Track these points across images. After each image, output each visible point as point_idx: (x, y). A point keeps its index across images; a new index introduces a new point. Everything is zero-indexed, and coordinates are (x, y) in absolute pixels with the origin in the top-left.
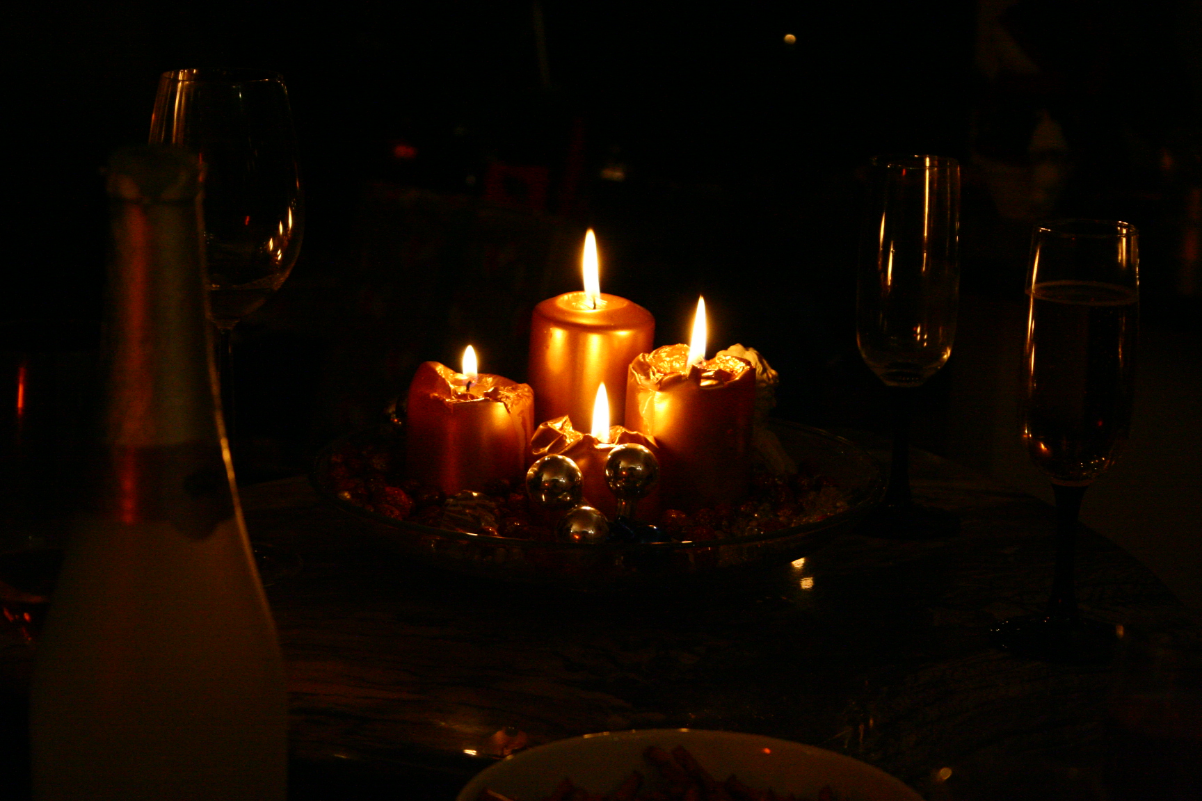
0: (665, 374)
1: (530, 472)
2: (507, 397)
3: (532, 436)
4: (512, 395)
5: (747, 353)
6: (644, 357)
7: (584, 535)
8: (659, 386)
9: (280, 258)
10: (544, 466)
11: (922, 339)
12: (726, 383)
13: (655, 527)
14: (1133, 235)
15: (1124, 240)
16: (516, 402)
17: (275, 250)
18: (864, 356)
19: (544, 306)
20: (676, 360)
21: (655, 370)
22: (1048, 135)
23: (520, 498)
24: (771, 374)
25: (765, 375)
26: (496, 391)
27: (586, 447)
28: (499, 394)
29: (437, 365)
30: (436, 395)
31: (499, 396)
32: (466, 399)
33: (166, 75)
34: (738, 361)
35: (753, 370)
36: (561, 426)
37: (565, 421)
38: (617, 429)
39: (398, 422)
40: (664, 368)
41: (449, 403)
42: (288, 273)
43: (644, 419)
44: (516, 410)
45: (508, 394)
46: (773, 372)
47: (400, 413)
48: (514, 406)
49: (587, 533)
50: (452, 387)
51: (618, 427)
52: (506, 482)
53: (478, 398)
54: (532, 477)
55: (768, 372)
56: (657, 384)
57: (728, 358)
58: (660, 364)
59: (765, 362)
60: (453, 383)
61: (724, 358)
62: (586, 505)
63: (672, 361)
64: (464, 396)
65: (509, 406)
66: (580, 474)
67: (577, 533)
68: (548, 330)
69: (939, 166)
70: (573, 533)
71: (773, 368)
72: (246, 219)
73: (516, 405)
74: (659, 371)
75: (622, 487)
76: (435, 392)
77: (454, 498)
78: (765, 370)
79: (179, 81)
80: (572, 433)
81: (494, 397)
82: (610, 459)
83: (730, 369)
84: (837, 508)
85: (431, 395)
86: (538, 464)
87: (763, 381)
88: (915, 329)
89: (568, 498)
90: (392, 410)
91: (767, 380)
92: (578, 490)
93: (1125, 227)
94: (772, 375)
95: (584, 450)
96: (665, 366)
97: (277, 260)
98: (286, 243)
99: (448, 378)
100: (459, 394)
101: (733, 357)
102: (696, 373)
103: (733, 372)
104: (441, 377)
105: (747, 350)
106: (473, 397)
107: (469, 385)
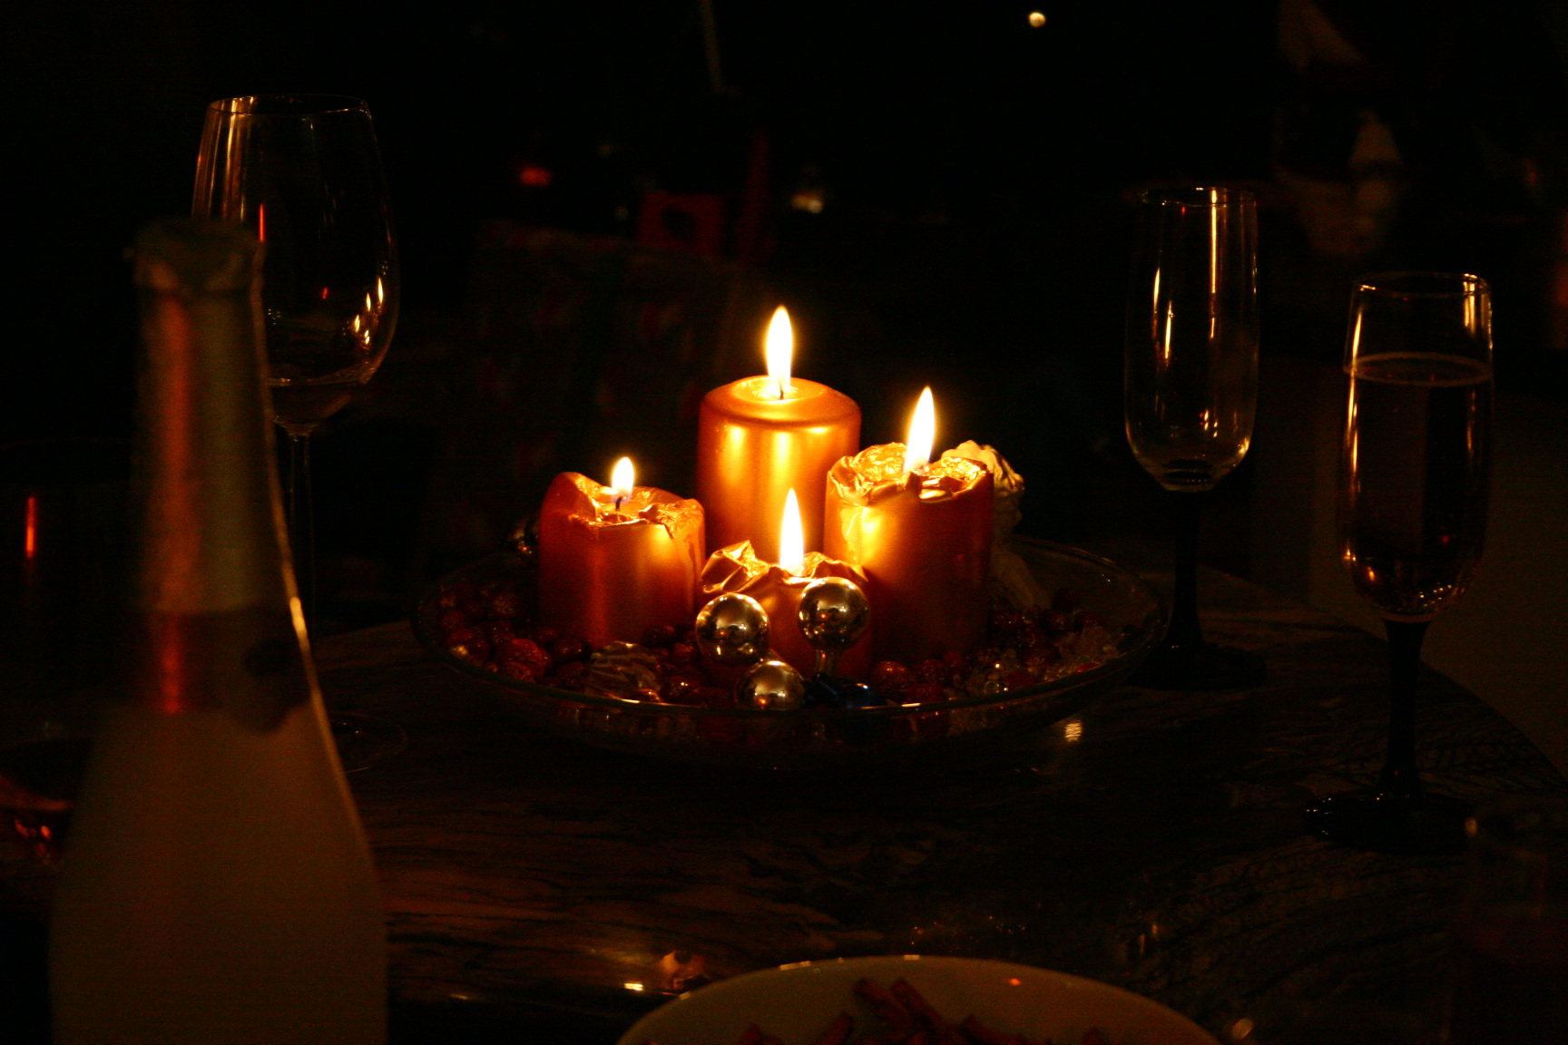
0: (876, 484)
1: (701, 617)
2: (669, 518)
3: (703, 568)
4: (675, 515)
5: (983, 452)
6: (847, 462)
7: (772, 698)
8: (867, 500)
9: (367, 341)
10: (719, 610)
11: (1212, 429)
12: (955, 494)
13: (865, 687)
14: (1484, 293)
15: (1472, 299)
16: (681, 524)
17: (362, 330)
18: (1135, 451)
19: (716, 396)
20: (890, 464)
21: (862, 479)
22: (1375, 143)
23: (688, 649)
24: (1014, 479)
25: (1006, 481)
26: (654, 511)
27: (773, 582)
28: (659, 514)
29: (576, 477)
30: (577, 516)
31: (659, 517)
32: (616, 521)
33: (215, 106)
34: (970, 464)
35: (990, 476)
36: (739, 555)
37: (746, 548)
38: (814, 557)
39: (528, 550)
40: (874, 475)
41: (593, 527)
42: (379, 361)
43: (849, 543)
44: (680, 534)
45: (671, 514)
46: (1017, 477)
47: (530, 540)
48: (678, 528)
49: (776, 696)
50: (596, 505)
51: (814, 553)
52: (670, 628)
53: (630, 520)
54: (704, 623)
55: (1010, 476)
56: (865, 496)
57: (956, 460)
58: (868, 470)
59: (1006, 464)
60: (598, 500)
61: (951, 460)
62: (775, 659)
63: (884, 466)
64: (612, 517)
65: (672, 529)
66: (765, 619)
67: (762, 696)
68: (722, 429)
69: (1230, 201)
70: (758, 696)
71: (1016, 472)
72: (323, 291)
73: (681, 527)
74: (867, 480)
75: (820, 633)
76: (575, 512)
77: (602, 651)
78: (1005, 474)
79: (231, 114)
80: (755, 563)
81: (652, 517)
82: (805, 598)
83: (961, 475)
84: (1104, 653)
85: (570, 517)
86: (710, 606)
87: (1003, 489)
88: (1201, 415)
89: (751, 650)
90: (519, 535)
91: (1009, 488)
92: (763, 640)
93: (1473, 281)
94: (1016, 481)
95: (771, 585)
96: (875, 472)
97: (364, 344)
98: (376, 321)
99: (591, 494)
100: (607, 514)
101: (963, 459)
102: (916, 483)
103: (963, 479)
104: (581, 493)
105: (983, 449)
106: (624, 519)
107: (618, 502)
